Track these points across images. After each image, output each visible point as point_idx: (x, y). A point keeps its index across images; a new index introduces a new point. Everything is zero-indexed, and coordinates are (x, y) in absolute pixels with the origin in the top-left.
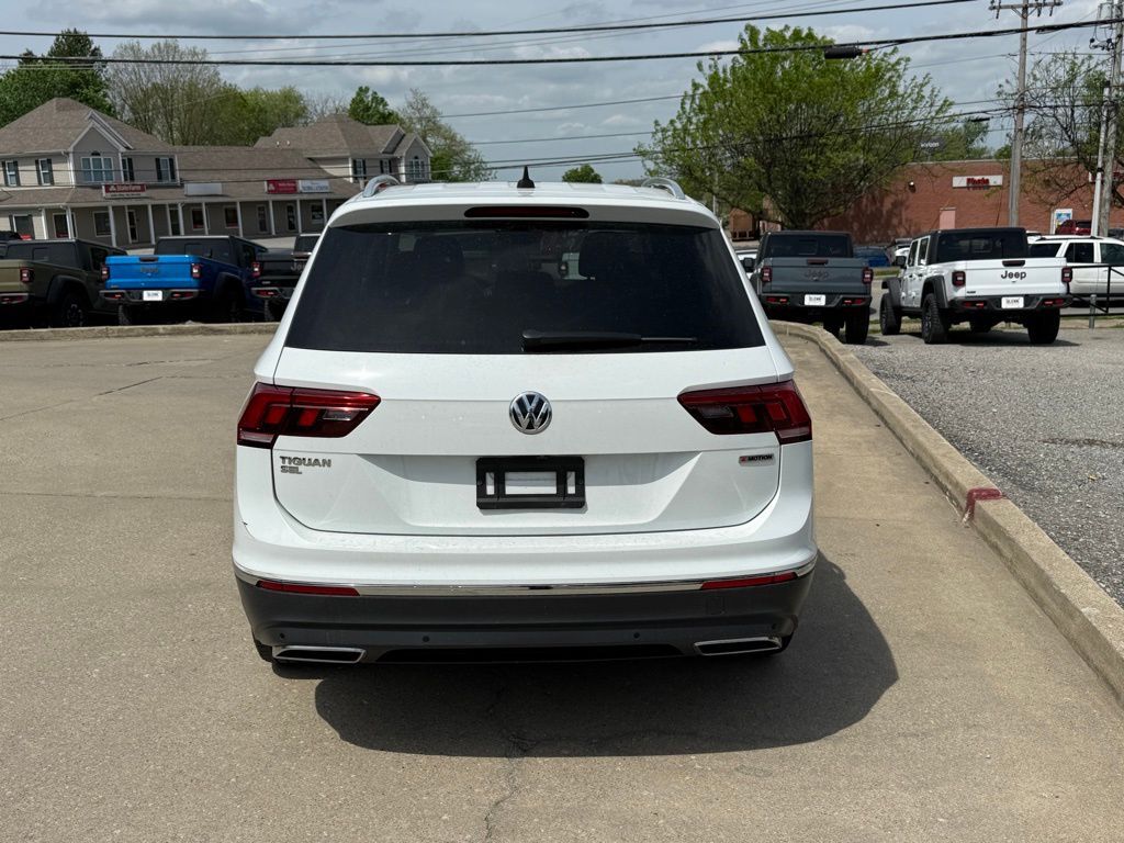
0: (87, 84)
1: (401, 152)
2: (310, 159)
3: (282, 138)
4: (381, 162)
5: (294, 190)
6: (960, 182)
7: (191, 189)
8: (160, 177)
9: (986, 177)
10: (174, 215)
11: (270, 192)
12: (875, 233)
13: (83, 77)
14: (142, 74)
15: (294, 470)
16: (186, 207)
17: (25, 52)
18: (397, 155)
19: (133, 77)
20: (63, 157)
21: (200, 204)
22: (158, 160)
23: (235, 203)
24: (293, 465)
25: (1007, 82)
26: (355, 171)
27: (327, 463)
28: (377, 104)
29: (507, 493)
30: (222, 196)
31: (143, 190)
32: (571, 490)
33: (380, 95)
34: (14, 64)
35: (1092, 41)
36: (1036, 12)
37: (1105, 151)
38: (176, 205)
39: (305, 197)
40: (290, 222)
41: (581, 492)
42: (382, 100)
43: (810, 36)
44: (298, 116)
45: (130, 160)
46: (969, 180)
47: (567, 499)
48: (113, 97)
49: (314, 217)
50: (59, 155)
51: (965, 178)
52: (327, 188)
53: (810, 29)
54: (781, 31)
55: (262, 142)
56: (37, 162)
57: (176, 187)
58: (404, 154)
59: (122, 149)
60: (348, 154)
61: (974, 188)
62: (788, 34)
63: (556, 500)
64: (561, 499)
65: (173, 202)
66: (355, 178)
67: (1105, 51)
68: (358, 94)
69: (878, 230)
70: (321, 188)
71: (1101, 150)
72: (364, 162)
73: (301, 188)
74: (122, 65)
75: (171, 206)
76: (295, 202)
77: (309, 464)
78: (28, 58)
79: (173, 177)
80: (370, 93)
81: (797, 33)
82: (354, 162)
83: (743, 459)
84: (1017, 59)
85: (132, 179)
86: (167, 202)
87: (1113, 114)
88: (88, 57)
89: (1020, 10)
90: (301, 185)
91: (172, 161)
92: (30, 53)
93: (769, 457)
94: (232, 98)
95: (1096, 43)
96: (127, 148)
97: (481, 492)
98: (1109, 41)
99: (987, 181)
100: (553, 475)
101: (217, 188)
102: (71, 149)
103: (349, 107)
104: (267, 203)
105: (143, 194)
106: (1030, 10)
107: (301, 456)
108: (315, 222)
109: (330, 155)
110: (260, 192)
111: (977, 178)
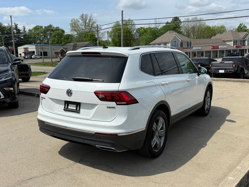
0: (177, 27)
1: (247, 38)
2: (223, 41)
3: (218, 36)
4: (241, 41)
5: (218, 48)
7: (194, 48)
8: (188, 46)
10: (190, 54)
11: (212, 49)
13: (177, 26)
14: (189, 24)
16: (192, 52)
17: (167, 22)
18: (245, 39)
19: (187, 25)
20: (168, 43)
21: (196, 52)
22: (188, 43)
23: (203, 51)
26: (234, 43)
28: (244, 27)
29: (69, 108)
30: (201, 50)
31: (183, 49)
32: (78, 109)
33: (245, 25)
34: (165, 24)
38: (190, 52)
39: (220, 49)
40: (216, 55)
41: (79, 110)
42: (246, 26)
44: (223, 31)
45: (182, 43)
47: (77, 111)
48: (182, 30)
49: (222, 54)
50: (168, 42)
52: (226, 47)
55: (213, 38)
56: (164, 44)
57: (191, 48)
58: (247, 39)
59: (181, 41)
60: (233, 39)
63: (75, 111)
64: (76, 111)
65: (189, 51)
66: (234, 45)
68: (240, 25)
70: (224, 47)
72: (236, 41)
73: (219, 48)
74: (185, 23)
75: (189, 52)
76: (218, 51)
78: (167, 23)
79: (191, 46)
80: (243, 25)
82: (234, 41)
83: (107, 107)
85: (182, 46)
86: (188, 51)
88: (178, 21)
90: (220, 47)
91: (191, 43)
92: (168, 22)
93: (114, 107)
94: (208, 28)
96: (182, 40)
97: (65, 107)
100: (75, 106)
101: (200, 48)
102: (170, 41)
103: (237, 28)
104: (211, 51)
105: (183, 50)
107: (43, 97)
108: (223, 55)
109: (228, 40)
110: (210, 48)
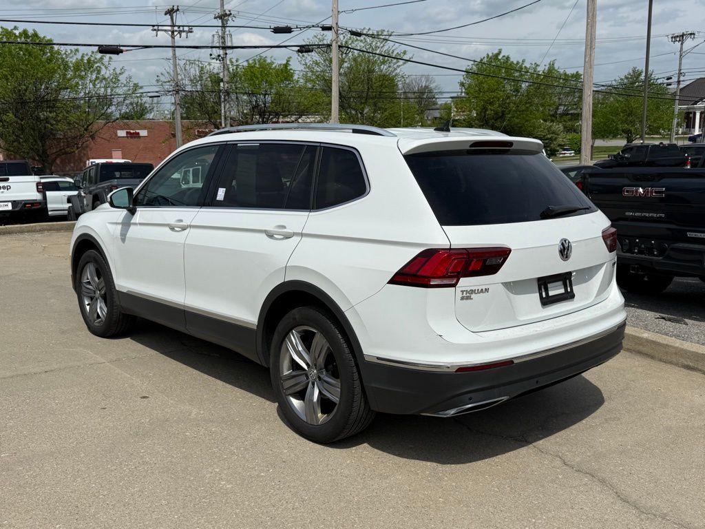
6: (122, 133)
9: (137, 131)
12: (72, 165)
15: (469, 298)
24: (467, 295)
25: (162, 74)
27: (487, 290)
29: (549, 295)
32: (569, 290)
35: (211, 55)
36: (178, 35)
37: (225, 118)
41: (572, 290)
43: (35, 35)
46: (127, 132)
51: (125, 131)
53: (34, 30)
54: (12, 30)
61: (131, 137)
62: (17, 32)
64: (566, 295)
67: (218, 62)
69: (74, 163)
71: (223, 118)
77: (478, 293)
81: (25, 33)
84: (171, 61)
87: (227, 98)
89: (170, 33)
95: (213, 56)
97: (541, 296)
98: (219, 56)
99: (138, 133)
100: (562, 283)
106: (176, 33)
107: (473, 288)
111: (132, 131)
